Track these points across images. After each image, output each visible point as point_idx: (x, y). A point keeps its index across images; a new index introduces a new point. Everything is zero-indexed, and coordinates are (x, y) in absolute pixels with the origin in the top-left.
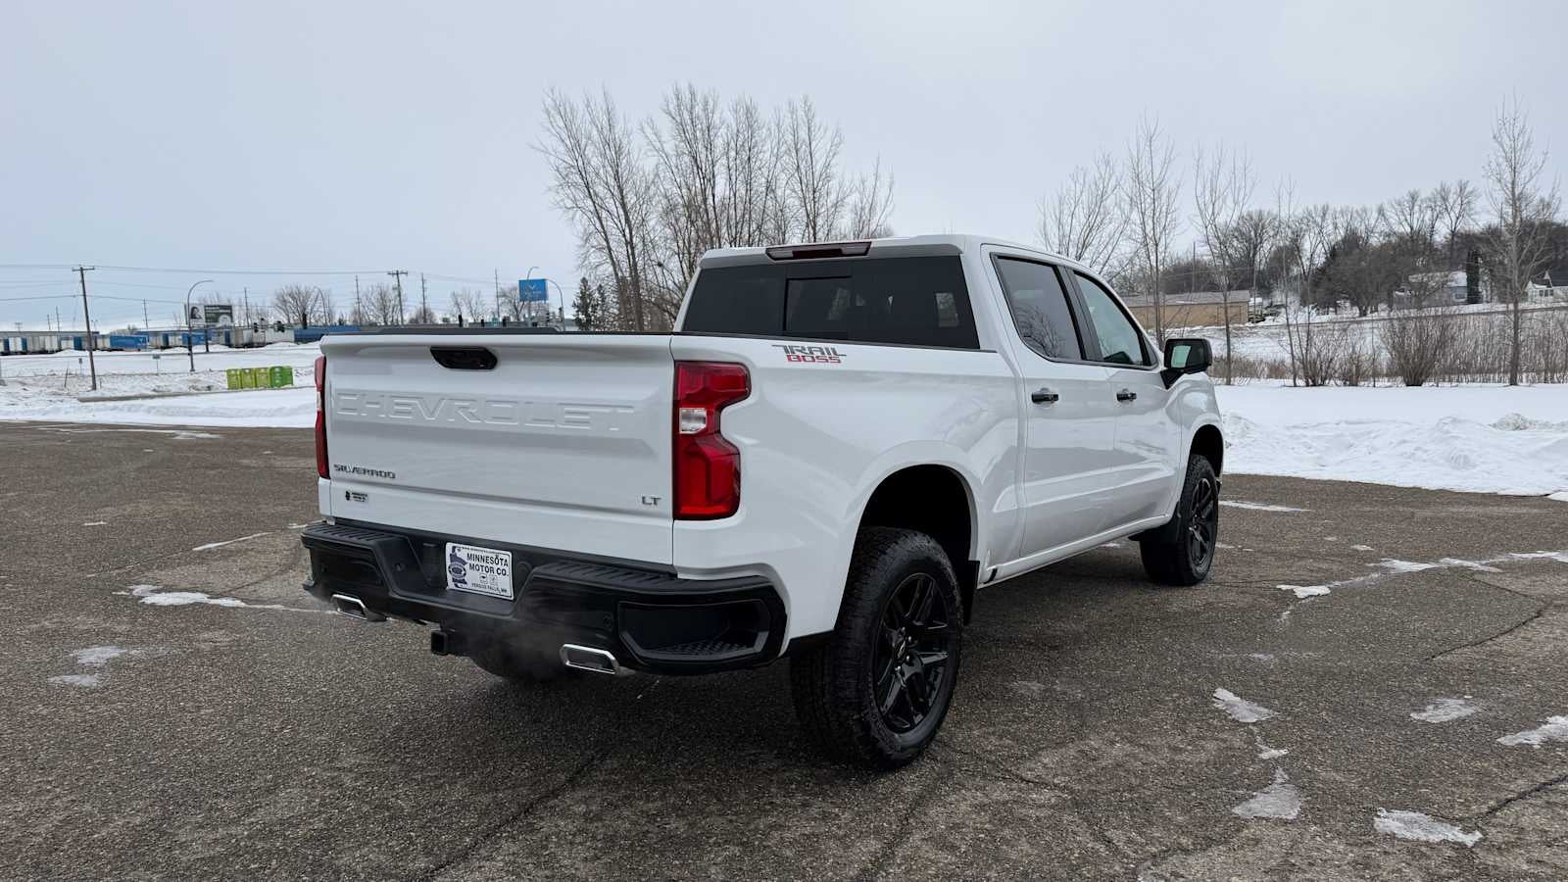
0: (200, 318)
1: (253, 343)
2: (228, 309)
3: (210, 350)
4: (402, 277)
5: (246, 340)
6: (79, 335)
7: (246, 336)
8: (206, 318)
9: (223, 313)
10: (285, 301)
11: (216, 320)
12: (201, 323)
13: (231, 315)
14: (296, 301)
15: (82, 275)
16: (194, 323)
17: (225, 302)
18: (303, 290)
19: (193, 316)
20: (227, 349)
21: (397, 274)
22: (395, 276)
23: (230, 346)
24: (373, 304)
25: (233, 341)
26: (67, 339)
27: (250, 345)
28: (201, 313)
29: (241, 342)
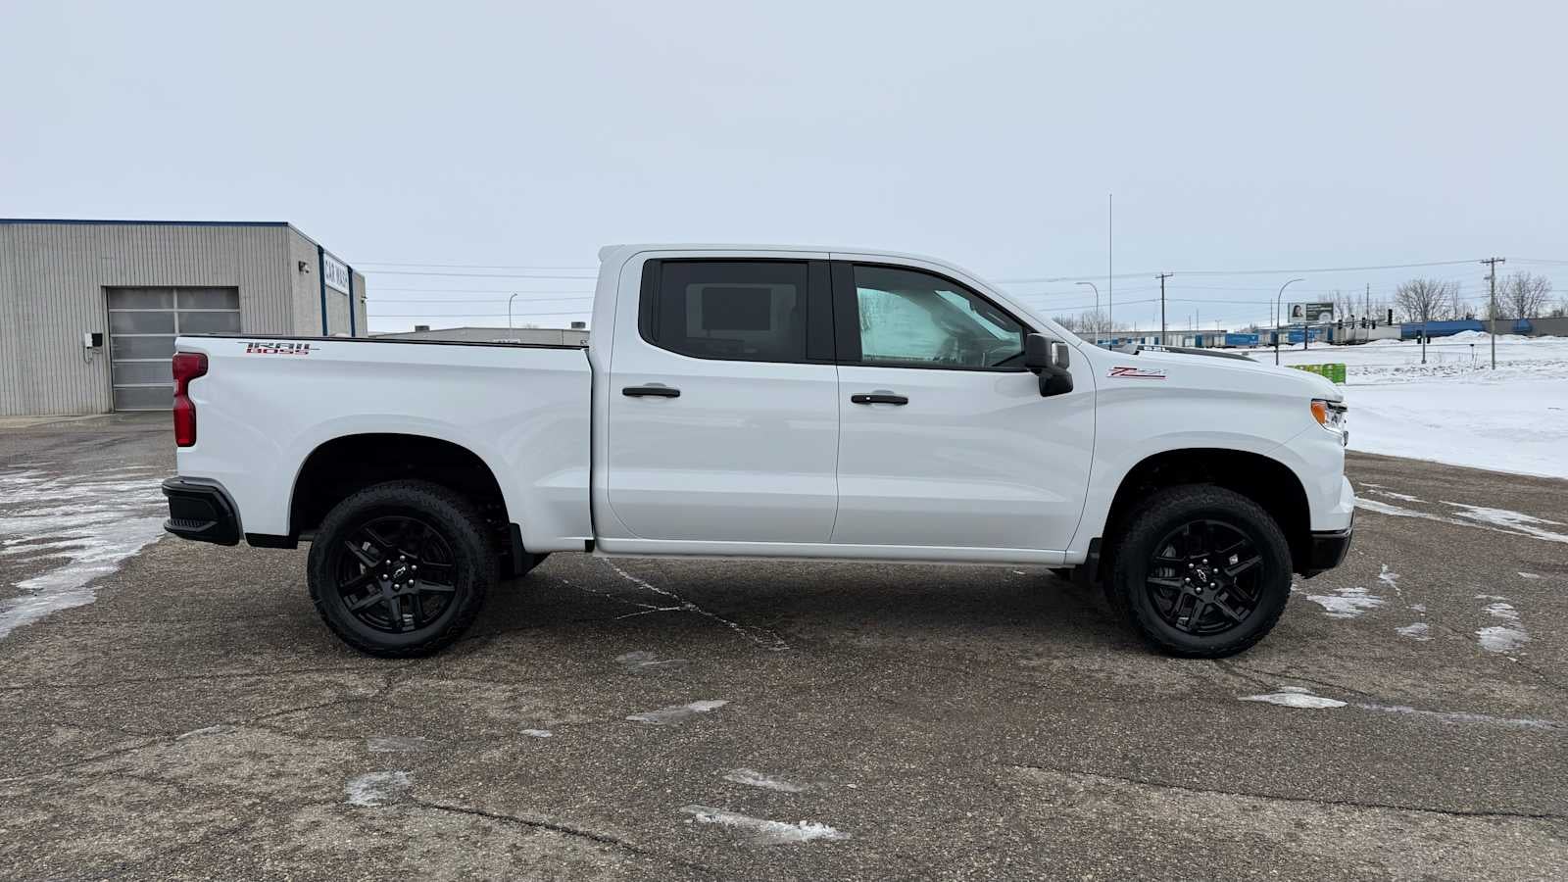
0: (1302, 316)
1: (1355, 340)
2: (1329, 307)
3: (1308, 348)
4: (1497, 265)
5: (1348, 337)
6: (1200, 334)
7: (1348, 333)
8: (1307, 316)
9: (1323, 311)
10: (1407, 296)
11: (1316, 318)
12: (1302, 321)
13: (1331, 312)
14: (1421, 296)
15: (1163, 281)
16: (1297, 321)
17: (1328, 301)
18: (1427, 283)
19: (1295, 315)
20: (1328, 346)
21: (1493, 262)
22: (1490, 264)
23: (1331, 343)
24: (1508, 296)
25: (1335, 338)
26: (1190, 337)
27: (1351, 342)
28: (1303, 311)
29: (1342, 339)
